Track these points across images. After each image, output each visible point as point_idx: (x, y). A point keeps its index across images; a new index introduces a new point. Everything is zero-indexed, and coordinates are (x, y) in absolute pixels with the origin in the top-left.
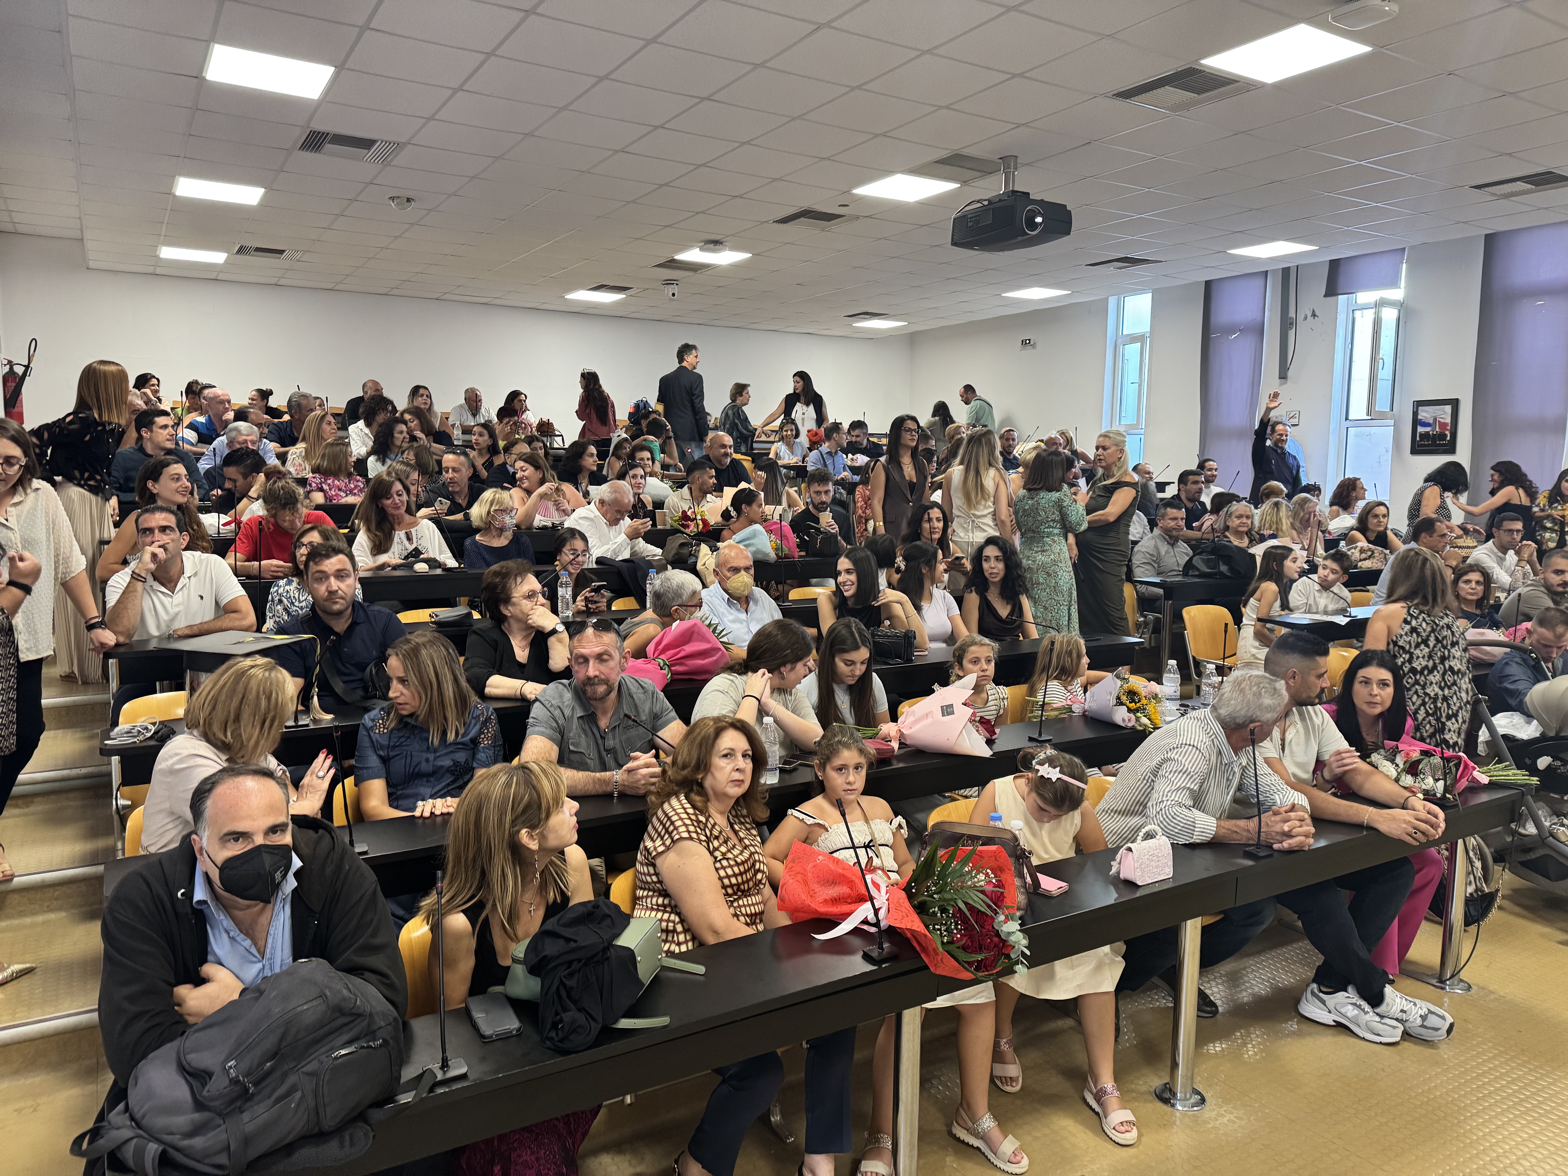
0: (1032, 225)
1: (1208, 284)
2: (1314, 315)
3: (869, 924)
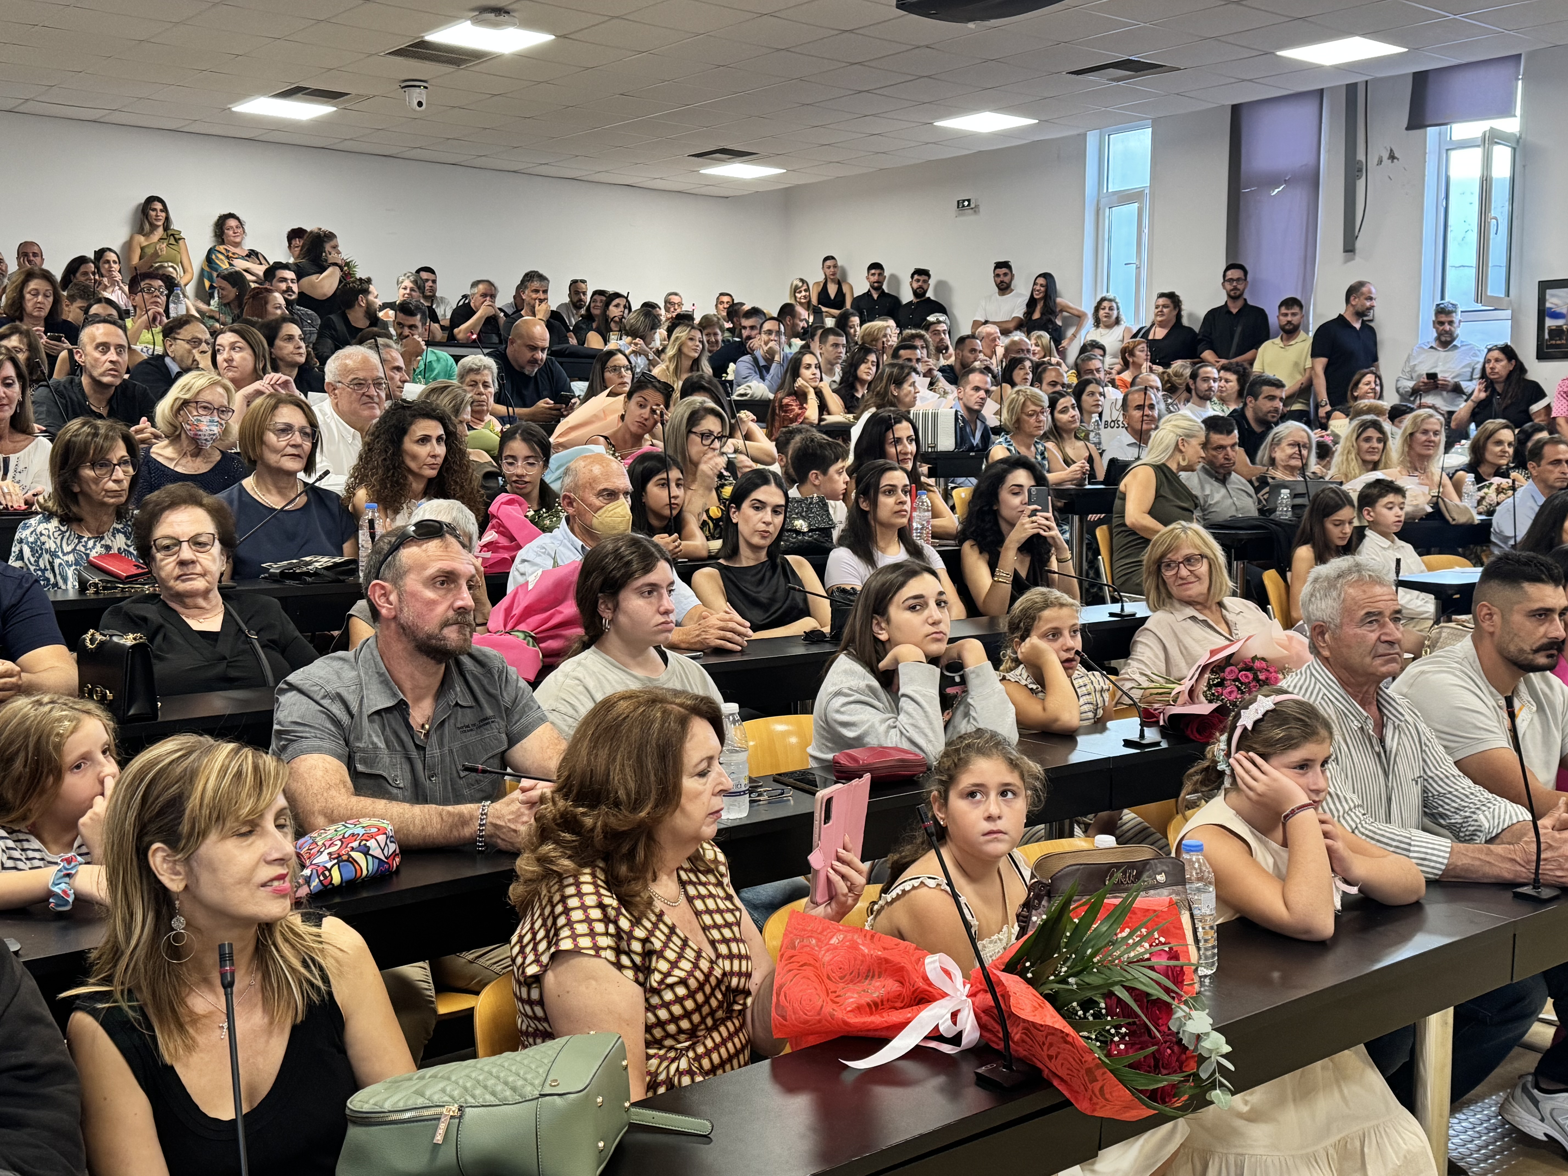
1: (1236, 110)
2: (1392, 157)
3: (941, 1038)
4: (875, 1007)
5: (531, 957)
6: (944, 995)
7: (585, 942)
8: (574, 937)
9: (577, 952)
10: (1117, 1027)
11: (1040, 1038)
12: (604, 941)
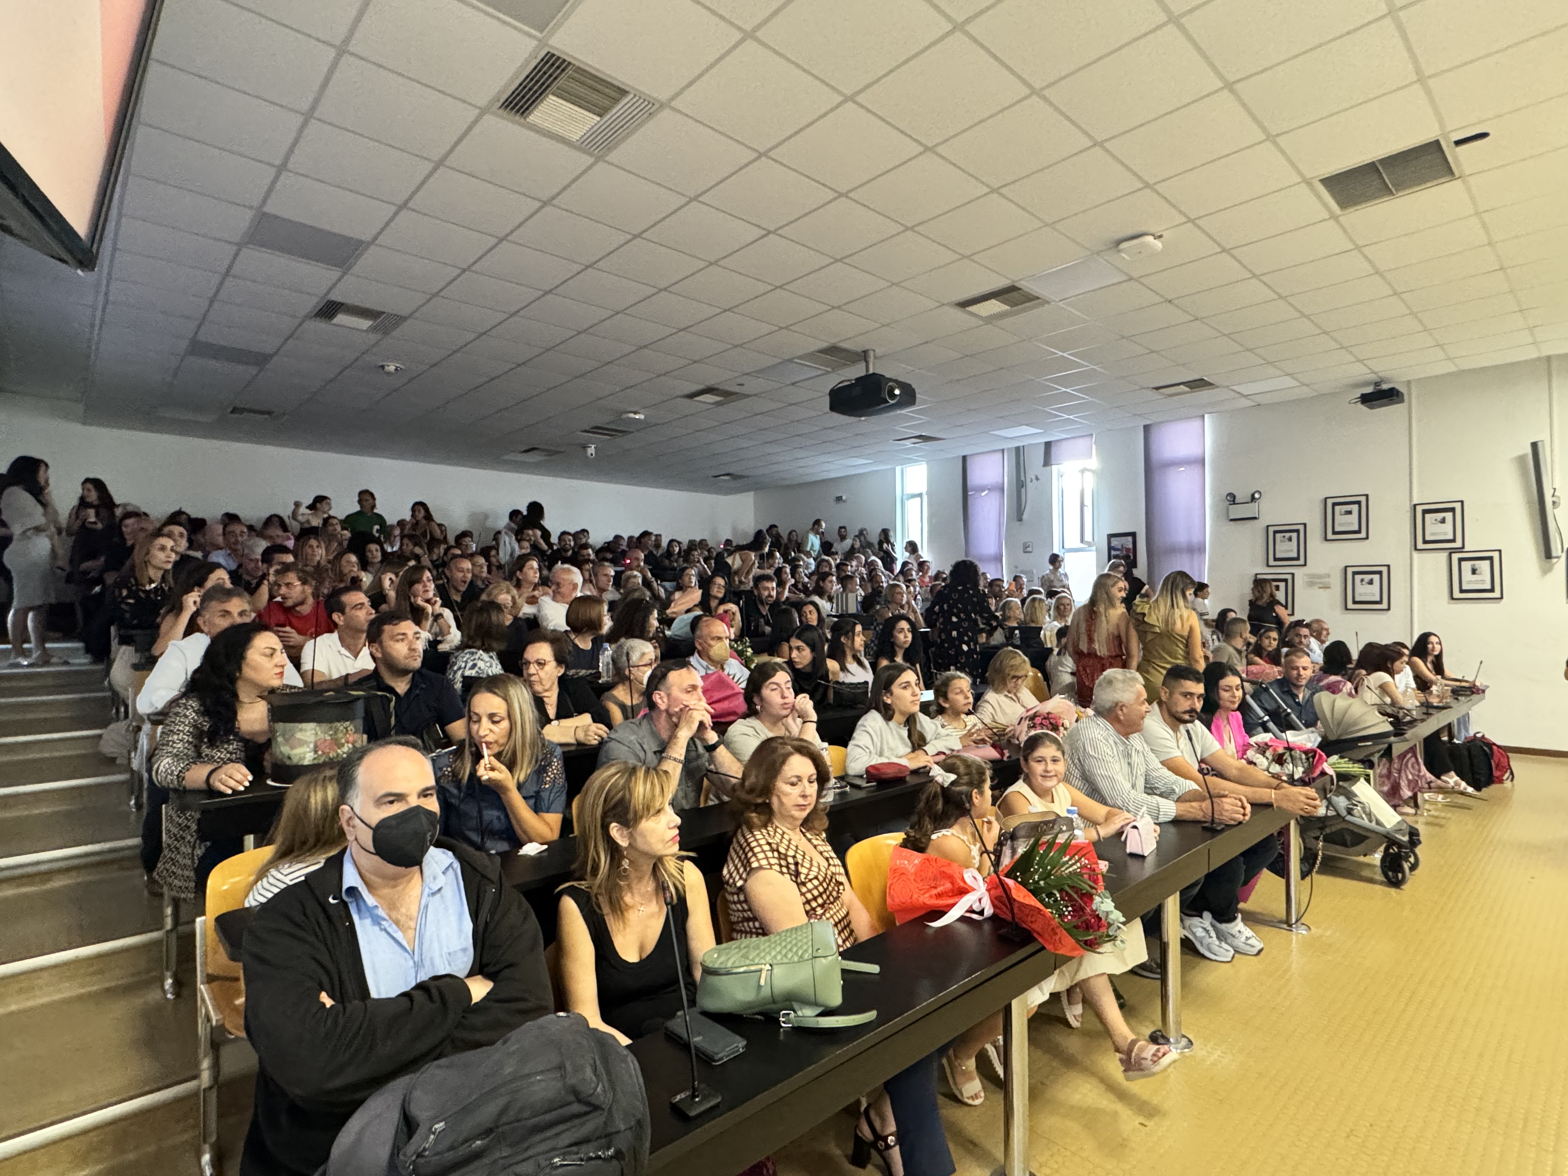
0: (893, 396)
1: (964, 458)
2: (1037, 479)
3: (973, 912)
4: (939, 896)
5: (737, 878)
6: (974, 890)
7: (764, 862)
8: (758, 860)
9: (761, 868)
10: (1067, 907)
11: (1027, 911)
12: (773, 861)
